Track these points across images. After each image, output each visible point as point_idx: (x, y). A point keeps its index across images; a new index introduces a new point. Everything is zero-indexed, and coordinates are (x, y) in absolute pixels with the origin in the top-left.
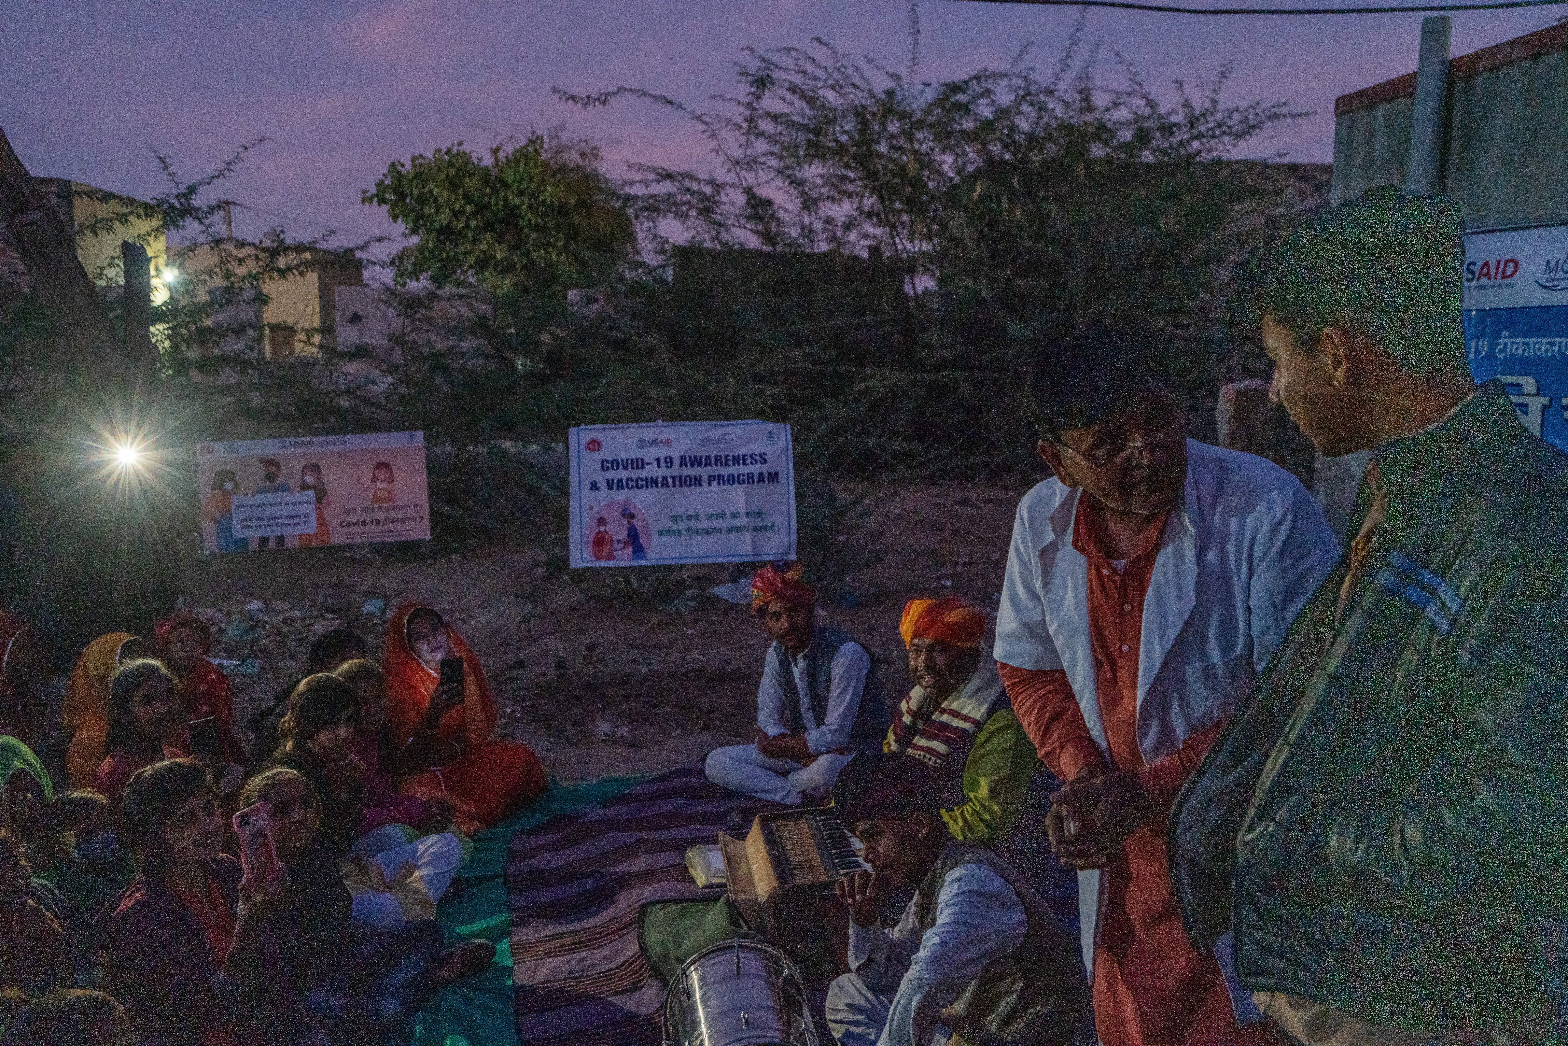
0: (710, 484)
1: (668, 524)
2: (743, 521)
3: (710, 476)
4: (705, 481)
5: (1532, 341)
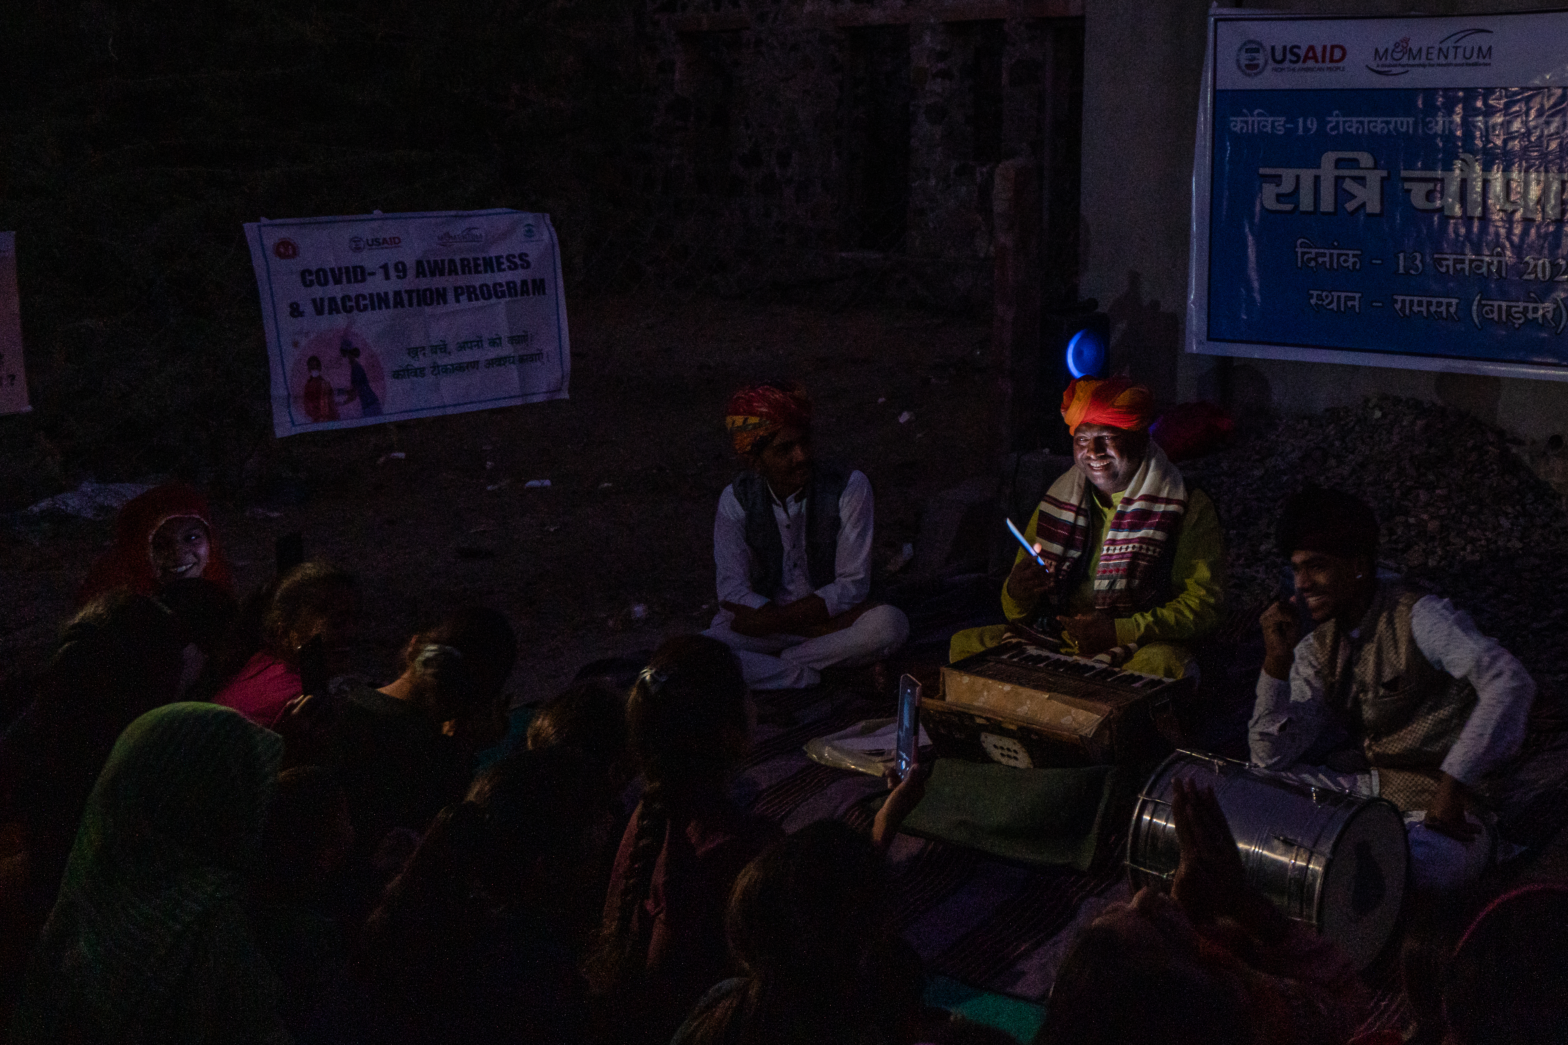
0: (458, 301)
1: (404, 361)
2: (507, 350)
3: (456, 289)
4: (451, 296)
5: (1366, 120)
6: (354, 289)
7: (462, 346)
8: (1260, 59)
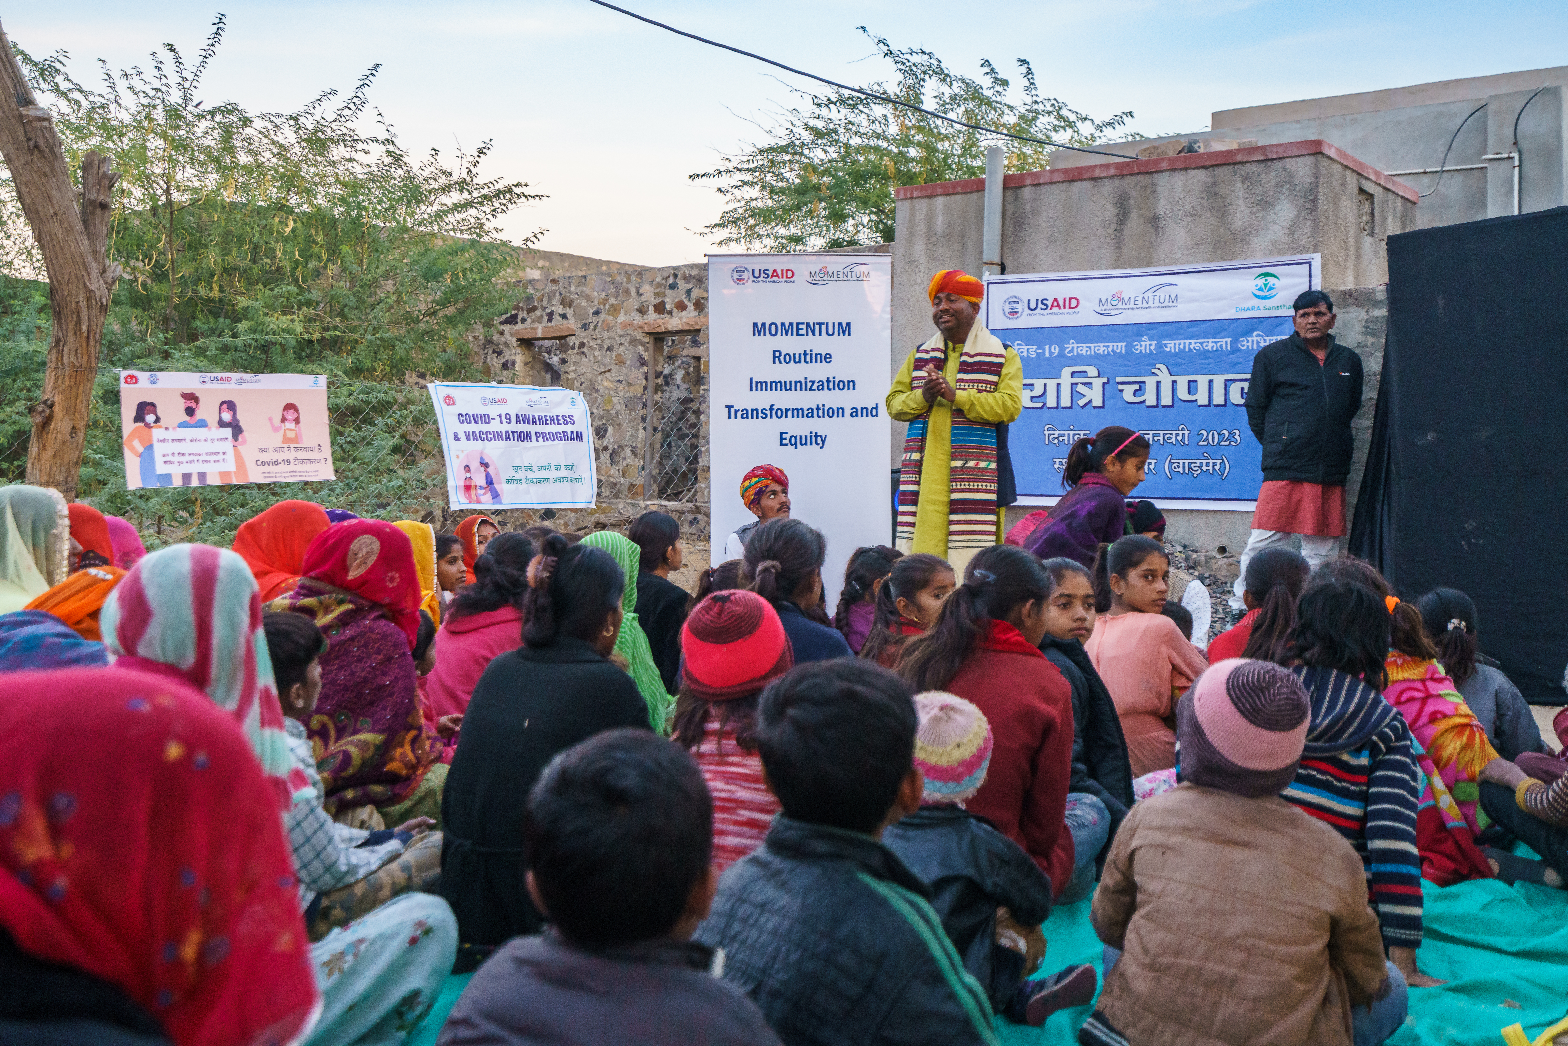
0: (537, 440)
1: (512, 473)
2: (564, 473)
3: (537, 433)
4: (534, 437)
5: (1092, 345)
6: (484, 428)
7: (541, 468)
8: (1019, 308)
